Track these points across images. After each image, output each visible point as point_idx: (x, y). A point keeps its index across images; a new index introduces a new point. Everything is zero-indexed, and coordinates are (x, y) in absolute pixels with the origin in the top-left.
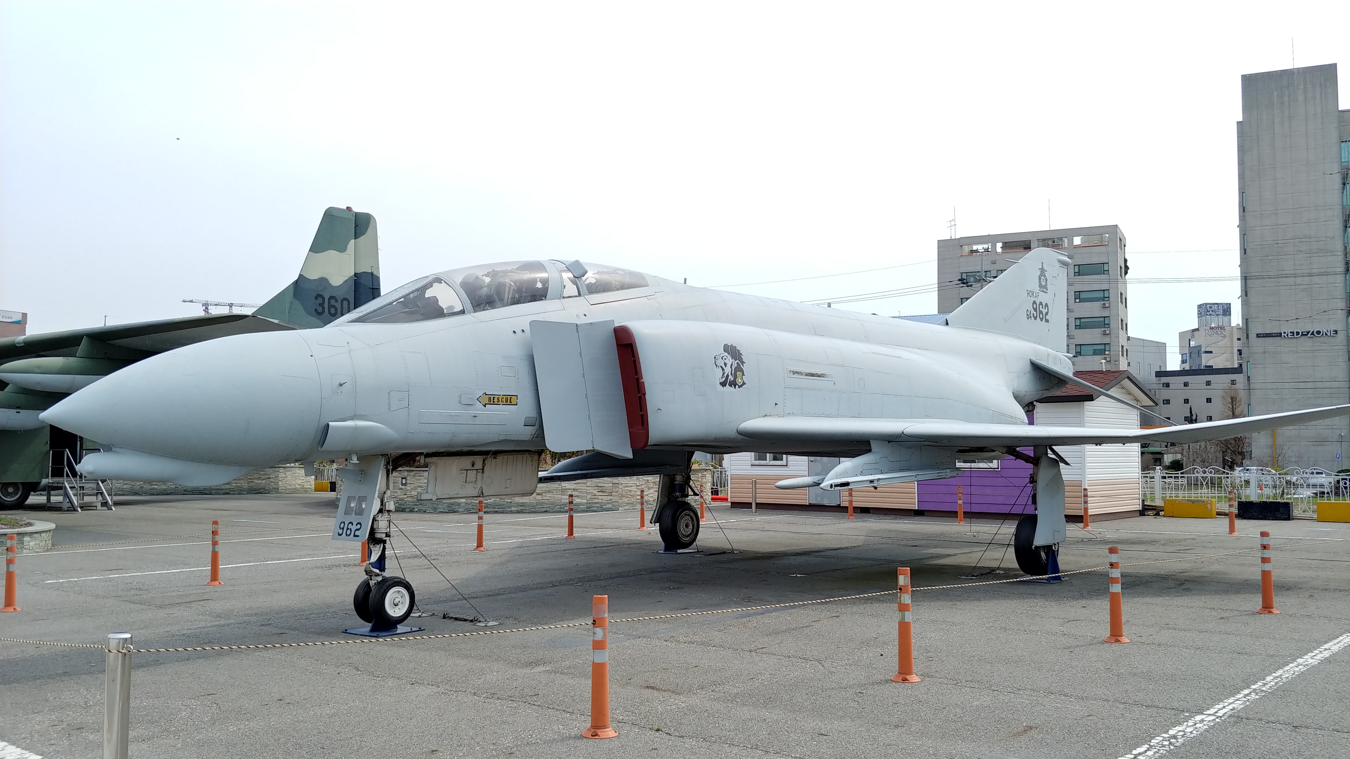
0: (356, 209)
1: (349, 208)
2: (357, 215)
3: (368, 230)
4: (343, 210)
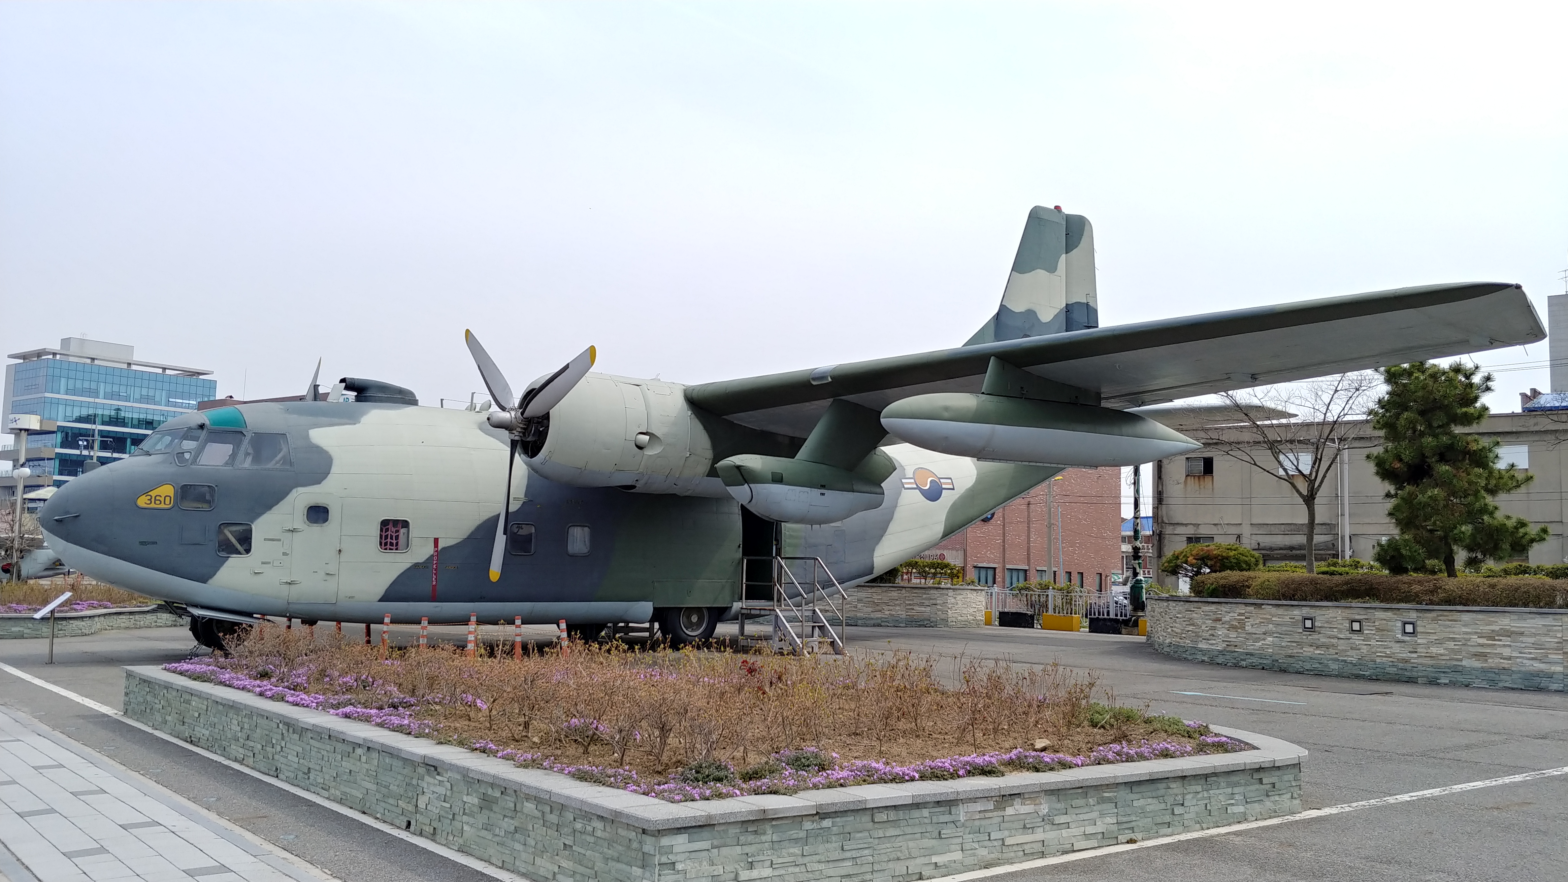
0: (1067, 210)
1: (1057, 208)
2: (1069, 219)
3: (1083, 239)
4: (1051, 209)
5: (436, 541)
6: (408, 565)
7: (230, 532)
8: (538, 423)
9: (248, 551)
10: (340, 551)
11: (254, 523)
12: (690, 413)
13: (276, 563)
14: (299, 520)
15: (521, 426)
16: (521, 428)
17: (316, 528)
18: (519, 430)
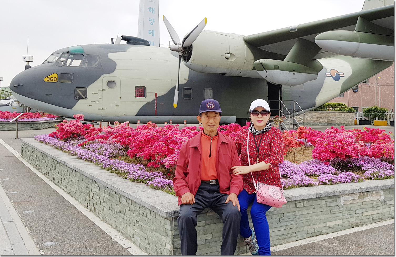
5: (156, 94)
6: (146, 103)
7: (79, 91)
8: (189, 49)
9: (86, 98)
10: (120, 97)
11: (88, 87)
12: (245, 46)
13: (97, 102)
14: (105, 87)
15: (182, 50)
16: (183, 51)
17: (111, 89)
18: (182, 52)
